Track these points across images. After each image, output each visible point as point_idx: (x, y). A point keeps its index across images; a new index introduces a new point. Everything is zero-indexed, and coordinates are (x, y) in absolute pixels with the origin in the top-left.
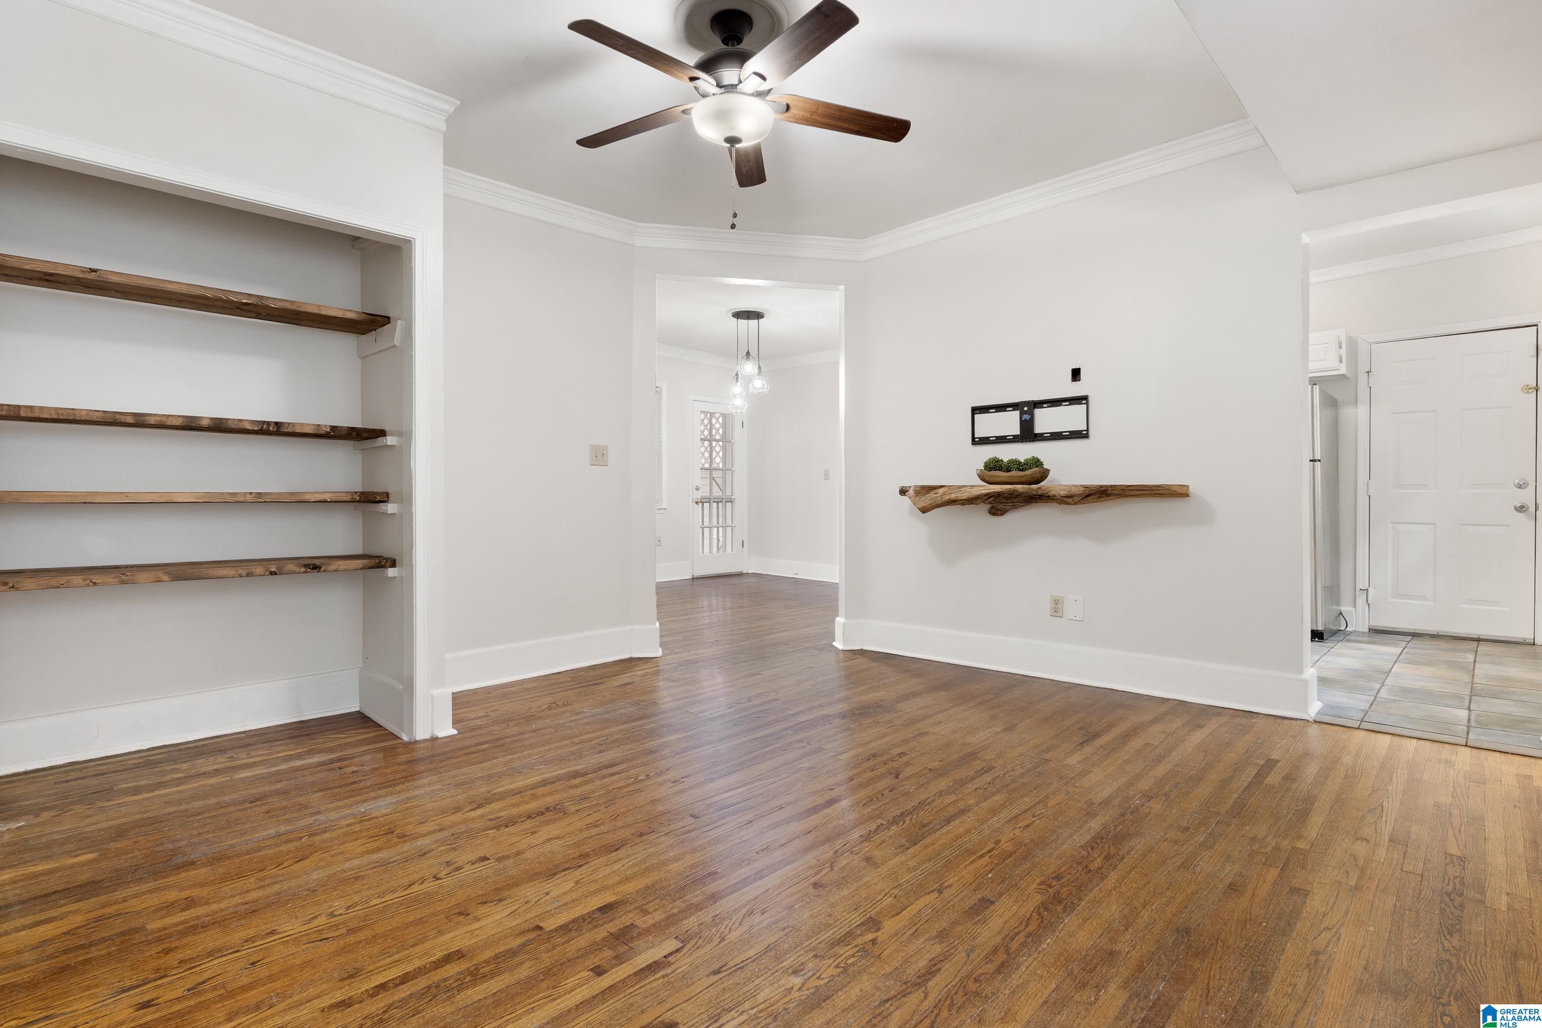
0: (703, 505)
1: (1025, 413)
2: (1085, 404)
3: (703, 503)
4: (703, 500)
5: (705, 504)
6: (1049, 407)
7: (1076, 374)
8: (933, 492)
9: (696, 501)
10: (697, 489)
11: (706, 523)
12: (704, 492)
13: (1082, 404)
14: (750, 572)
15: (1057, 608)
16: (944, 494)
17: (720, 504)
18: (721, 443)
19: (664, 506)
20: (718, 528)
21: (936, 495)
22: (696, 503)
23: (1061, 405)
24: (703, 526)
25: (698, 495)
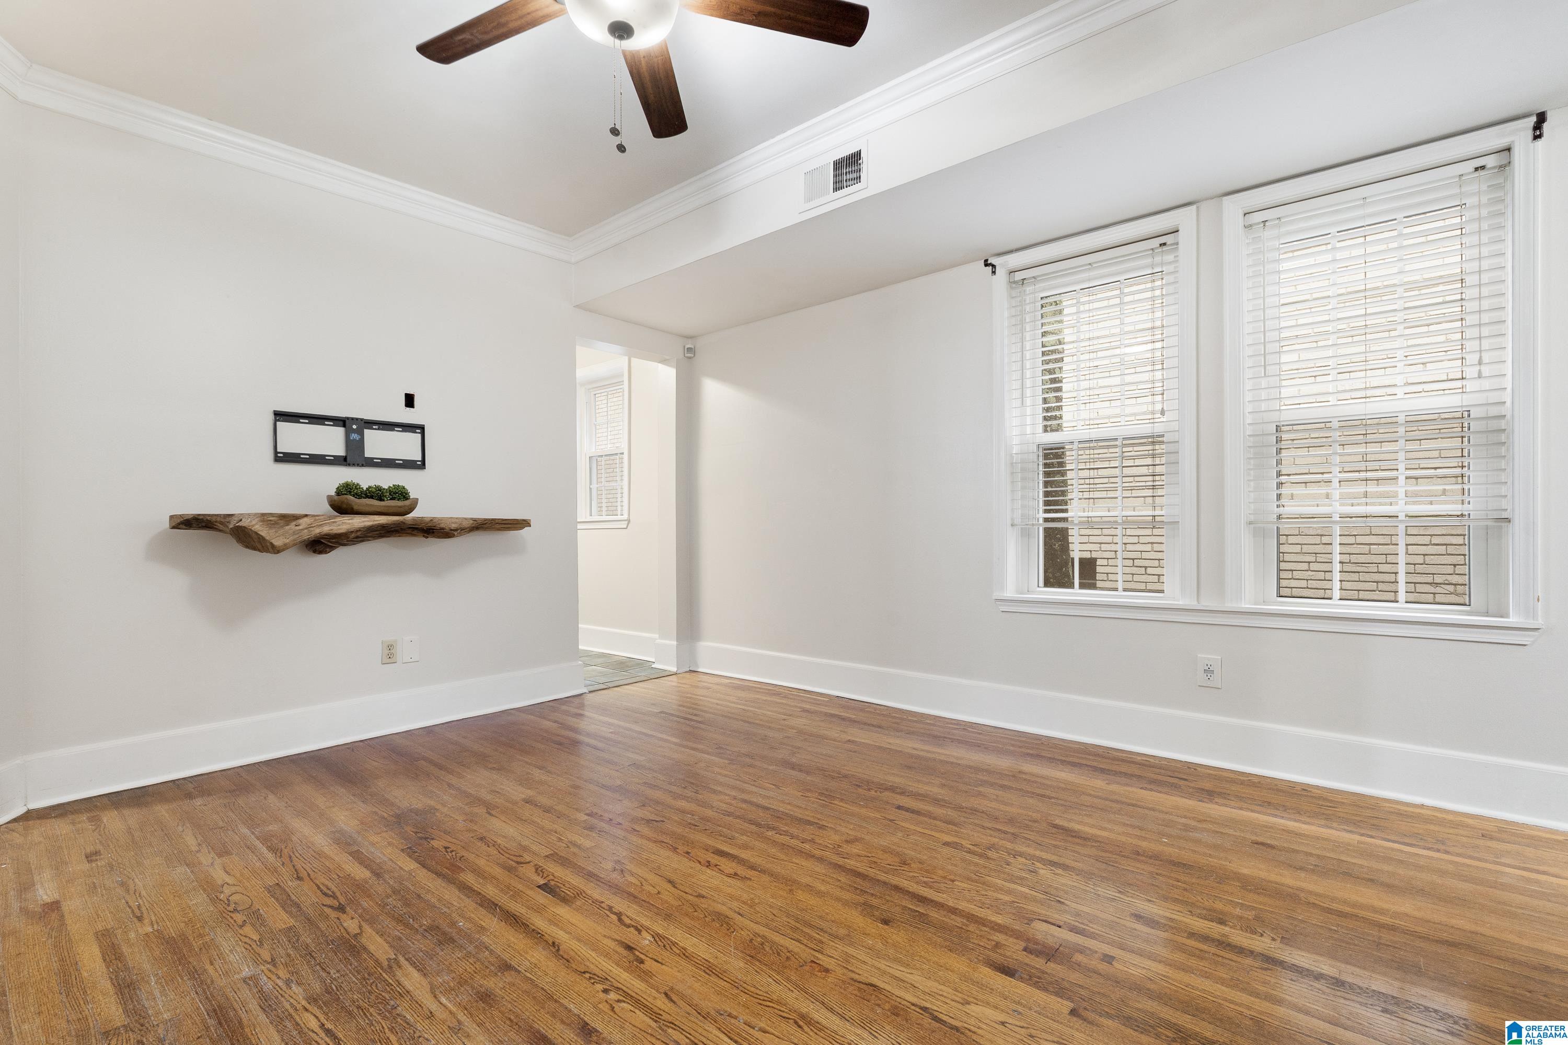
1: (354, 431)
2: (419, 433)
6: (378, 429)
7: (410, 401)
8: (294, 523)
13: (417, 433)
15: (390, 653)
16: (309, 527)
21: (297, 528)
23: (394, 430)
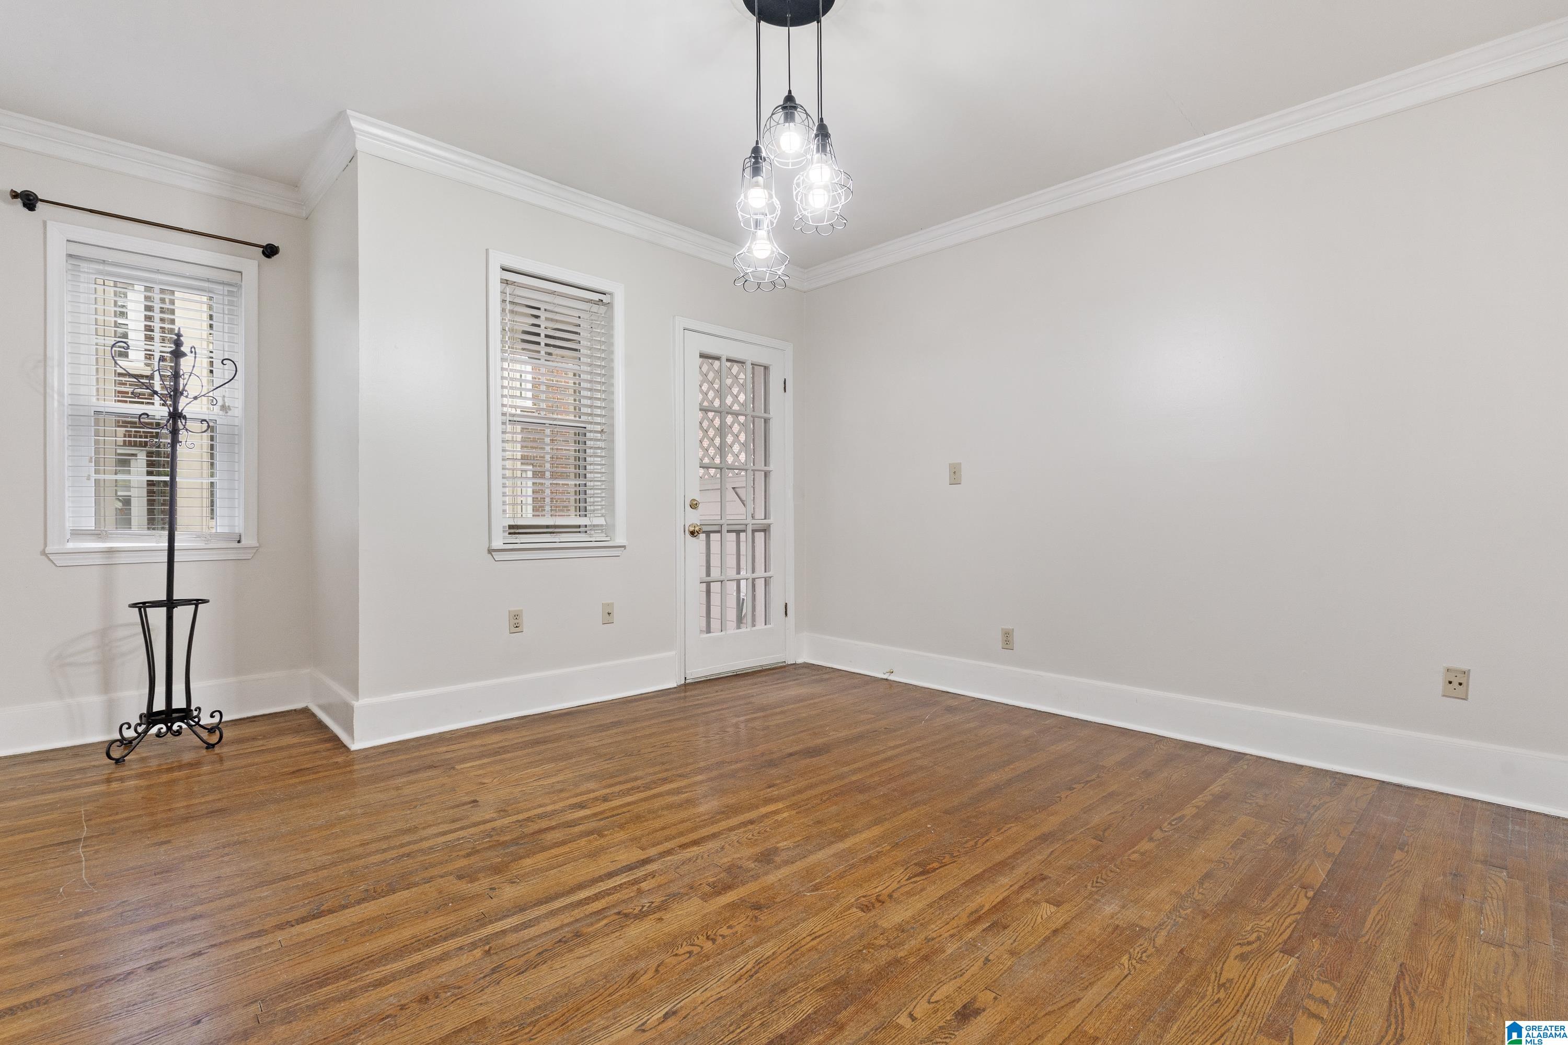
0: (708, 537)
3: (708, 533)
4: (705, 528)
5: (712, 535)
9: (692, 529)
10: (694, 505)
11: (715, 573)
12: (707, 514)
14: (800, 661)
17: (742, 535)
18: (742, 419)
19: (619, 541)
20: (738, 582)
22: (692, 533)
24: (708, 579)
25: (694, 518)
